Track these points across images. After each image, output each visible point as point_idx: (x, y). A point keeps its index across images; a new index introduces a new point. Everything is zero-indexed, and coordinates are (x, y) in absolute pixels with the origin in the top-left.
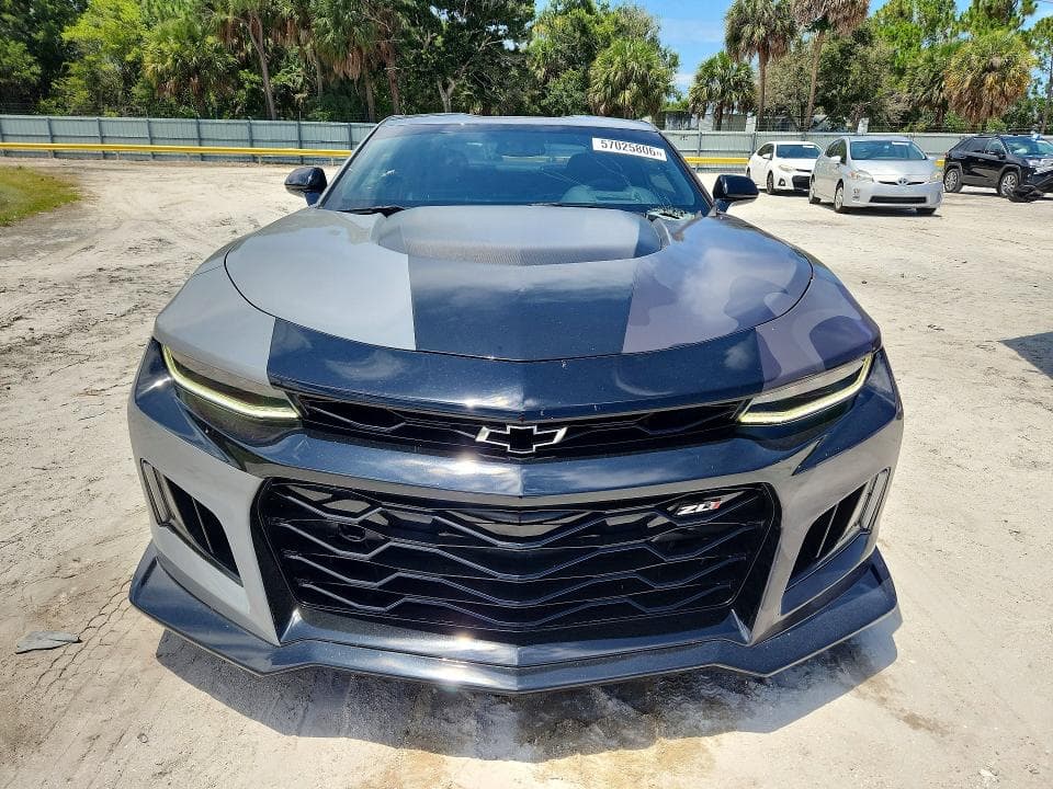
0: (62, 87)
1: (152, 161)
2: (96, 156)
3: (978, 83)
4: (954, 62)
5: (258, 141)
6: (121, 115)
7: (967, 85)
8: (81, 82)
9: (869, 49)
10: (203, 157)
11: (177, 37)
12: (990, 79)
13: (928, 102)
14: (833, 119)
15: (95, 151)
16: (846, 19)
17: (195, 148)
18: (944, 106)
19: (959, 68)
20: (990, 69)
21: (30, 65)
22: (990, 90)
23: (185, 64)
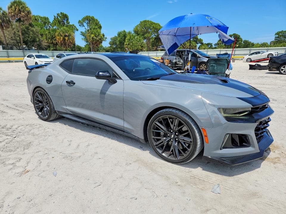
3: (64, 39)
4: (57, 34)
7: (62, 39)
9: (33, 28)
12: (66, 38)
13: (52, 43)
14: (28, 47)
16: (26, 20)
18: (57, 44)
19: (58, 35)
20: (66, 36)
22: (67, 41)
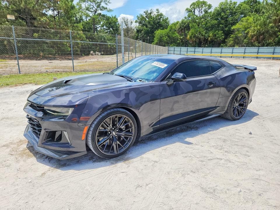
0: (228, 41)
1: (243, 59)
2: (229, 57)
5: (276, 53)
6: (239, 47)
8: (232, 39)
10: (257, 58)
11: (260, 25)
15: (229, 56)
17: (256, 55)
21: (222, 36)
23: (260, 32)
